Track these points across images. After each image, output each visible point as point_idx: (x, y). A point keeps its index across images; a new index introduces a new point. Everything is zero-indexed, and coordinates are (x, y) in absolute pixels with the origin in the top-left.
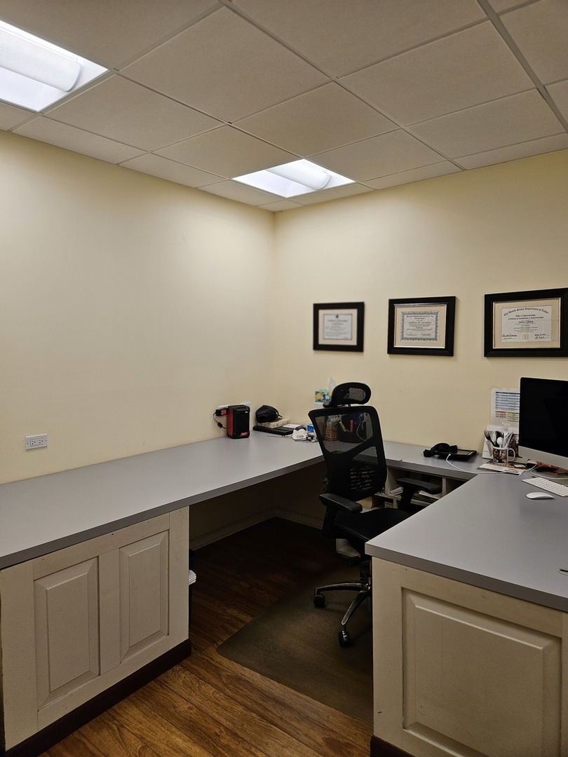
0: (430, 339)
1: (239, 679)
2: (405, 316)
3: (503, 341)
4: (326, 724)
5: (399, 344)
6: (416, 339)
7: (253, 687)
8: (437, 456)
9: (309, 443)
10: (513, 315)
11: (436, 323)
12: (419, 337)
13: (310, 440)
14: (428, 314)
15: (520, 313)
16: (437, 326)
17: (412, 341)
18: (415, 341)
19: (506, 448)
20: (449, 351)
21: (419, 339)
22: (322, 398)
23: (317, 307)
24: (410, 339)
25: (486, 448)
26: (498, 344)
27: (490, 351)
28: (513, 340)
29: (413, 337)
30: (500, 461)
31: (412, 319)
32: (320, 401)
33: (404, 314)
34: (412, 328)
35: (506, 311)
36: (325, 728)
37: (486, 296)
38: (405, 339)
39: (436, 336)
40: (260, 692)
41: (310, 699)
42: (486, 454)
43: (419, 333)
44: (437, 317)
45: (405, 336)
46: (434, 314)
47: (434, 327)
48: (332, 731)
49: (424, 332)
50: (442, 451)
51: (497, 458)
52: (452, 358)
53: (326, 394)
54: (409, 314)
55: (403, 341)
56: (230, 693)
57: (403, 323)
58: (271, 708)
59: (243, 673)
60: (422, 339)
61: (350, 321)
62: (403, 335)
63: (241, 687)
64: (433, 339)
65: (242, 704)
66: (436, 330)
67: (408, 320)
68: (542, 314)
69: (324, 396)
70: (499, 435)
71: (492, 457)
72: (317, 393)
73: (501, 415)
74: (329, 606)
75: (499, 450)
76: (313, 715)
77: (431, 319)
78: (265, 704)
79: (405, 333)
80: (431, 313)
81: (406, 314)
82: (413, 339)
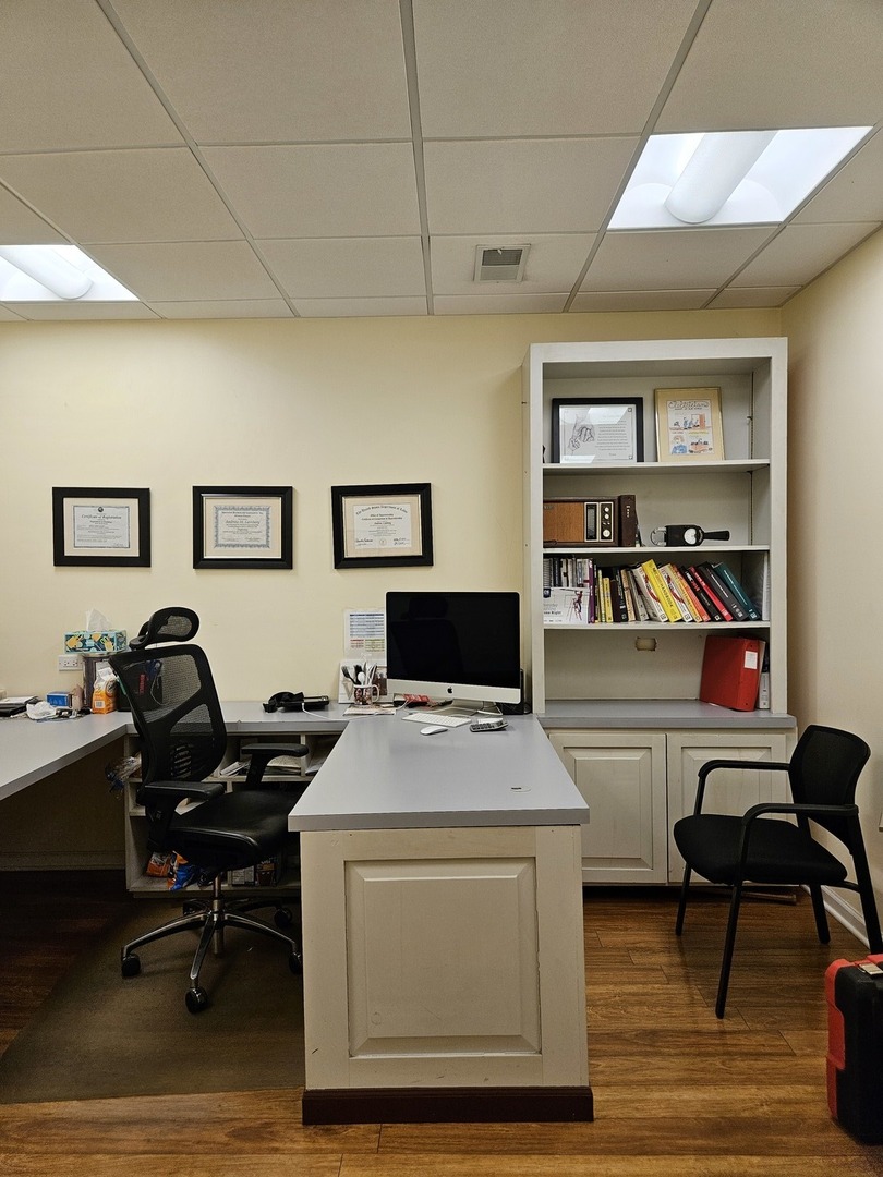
0: (259, 546)
1: (41, 1124)
2: (220, 512)
3: (357, 548)
4: (221, 1115)
5: (210, 553)
6: (238, 546)
7: (78, 1123)
8: (281, 708)
9: (64, 722)
10: (366, 514)
11: (268, 523)
12: (242, 543)
13: (67, 717)
14: (255, 509)
15: (375, 512)
16: (268, 528)
17: (231, 549)
18: (236, 549)
19: (370, 685)
20: (286, 562)
21: (242, 546)
22: (81, 645)
23: (60, 494)
24: (229, 546)
25: (342, 690)
26: (351, 552)
27: (341, 561)
28: (369, 546)
29: (234, 543)
30: (365, 703)
31: (231, 517)
32: (74, 650)
33: (217, 509)
34: (231, 529)
35: (358, 509)
36: (221, 1122)
37: (334, 489)
38: (221, 545)
39: (268, 541)
40: (93, 1122)
41: (180, 1096)
42: (343, 698)
43: (243, 536)
44: (268, 514)
45: (221, 541)
46: (264, 509)
47: (265, 528)
48: (232, 1120)
49: (250, 536)
50: (286, 701)
51: (361, 699)
52: (291, 572)
53: (87, 637)
54: (225, 509)
55: (218, 549)
56: (37, 1148)
57: (217, 522)
58: (122, 1136)
59: (46, 1111)
60: (246, 546)
61: (125, 518)
62: (217, 541)
63: (54, 1131)
64: (263, 546)
65: (67, 1153)
66: (268, 532)
67: (223, 517)
68: (401, 514)
69: (84, 641)
70: (358, 669)
71: (353, 700)
72: (68, 637)
73: (358, 643)
74: (146, 970)
75: (362, 689)
76: (194, 1115)
77: (260, 517)
78: (109, 1135)
79: (220, 538)
80: (259, 509)
81: (221, 509)
82: (234, 546)
